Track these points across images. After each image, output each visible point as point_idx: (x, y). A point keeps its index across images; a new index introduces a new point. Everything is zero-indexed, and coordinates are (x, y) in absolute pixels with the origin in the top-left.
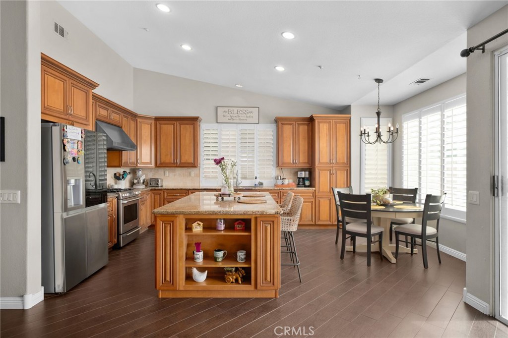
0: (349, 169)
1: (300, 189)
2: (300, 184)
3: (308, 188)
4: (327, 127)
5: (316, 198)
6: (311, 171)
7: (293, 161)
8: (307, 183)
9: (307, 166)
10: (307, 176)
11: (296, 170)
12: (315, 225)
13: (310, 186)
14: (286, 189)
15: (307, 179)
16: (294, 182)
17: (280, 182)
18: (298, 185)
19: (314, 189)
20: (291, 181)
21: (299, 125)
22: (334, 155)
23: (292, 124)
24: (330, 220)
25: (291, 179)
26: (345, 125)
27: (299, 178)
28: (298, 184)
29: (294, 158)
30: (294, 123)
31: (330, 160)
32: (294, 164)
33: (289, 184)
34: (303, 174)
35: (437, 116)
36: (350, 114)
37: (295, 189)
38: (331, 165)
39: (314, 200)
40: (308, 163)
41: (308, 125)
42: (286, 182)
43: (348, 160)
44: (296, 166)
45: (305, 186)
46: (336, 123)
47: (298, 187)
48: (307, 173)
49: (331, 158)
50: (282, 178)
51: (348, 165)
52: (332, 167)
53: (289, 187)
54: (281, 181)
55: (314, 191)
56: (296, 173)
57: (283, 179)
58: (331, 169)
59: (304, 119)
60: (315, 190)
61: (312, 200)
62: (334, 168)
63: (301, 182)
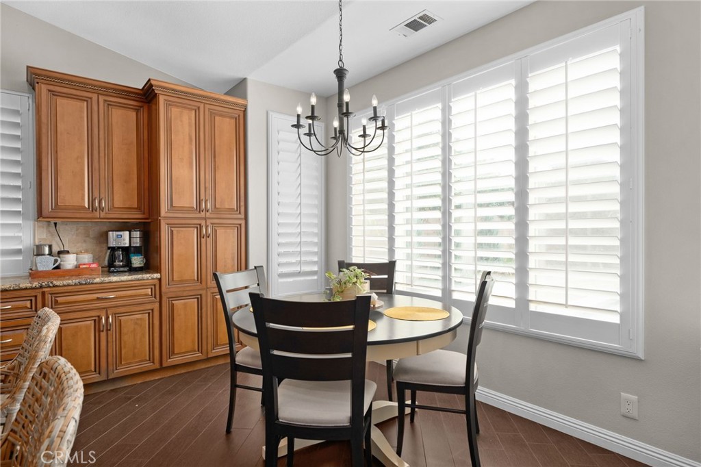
0: (243, 222)
1: (114, 278)
2: (117, 263)
3: (139, 276)
4: (190, 119)
5: (164, 299)
6: (148, 229)
7: (92, 202)
8: (137, 261)
9: (136, 216)
10: (137, 242)
11: (105, 229)
12: (162, 369)
13: (146, 268)
14: (65, 282)
15: (137, 251)
16: (96, 259)
17: (46, 264)
18: (110, 268)
19: (157, 275)
20: (86, 258)
21: (109, 104)
22: (209, 192)
23: (87, 100)
24: (200, 349)
25: (87, 251)
26: (233, 121)
27: (113, 249)
28: (111, 264)
29: (96, 194)
30: (95, 97)
31: (199, 202)
32: (94, 209)
33: (77, 267)
34: (125, 239)
35: (433, 113)
36: (245, 97)
37: (97, 280)
38: (203, 214)
39: (157, 305)
40: (139, 208)
41: (137, 111)
42: (70, 262)
43: (242, 204)
44: (103, 215)
45: (133, 270)
46: (213, 114)
47: (110, 273)
48: (137, 234)
49: (202, 197)
50: (55, 249)
51: (242, 216)
52: (205, 219)
53: (78, 275)
54: (53, 259)
55: (157, 282)
56: (104, 236)
57: (60, 253)
58: (203, 223)
59: (125, 92)
60: (160, 280)
61: (149, 307)
62: (209, 222)
63: (117, 260)
